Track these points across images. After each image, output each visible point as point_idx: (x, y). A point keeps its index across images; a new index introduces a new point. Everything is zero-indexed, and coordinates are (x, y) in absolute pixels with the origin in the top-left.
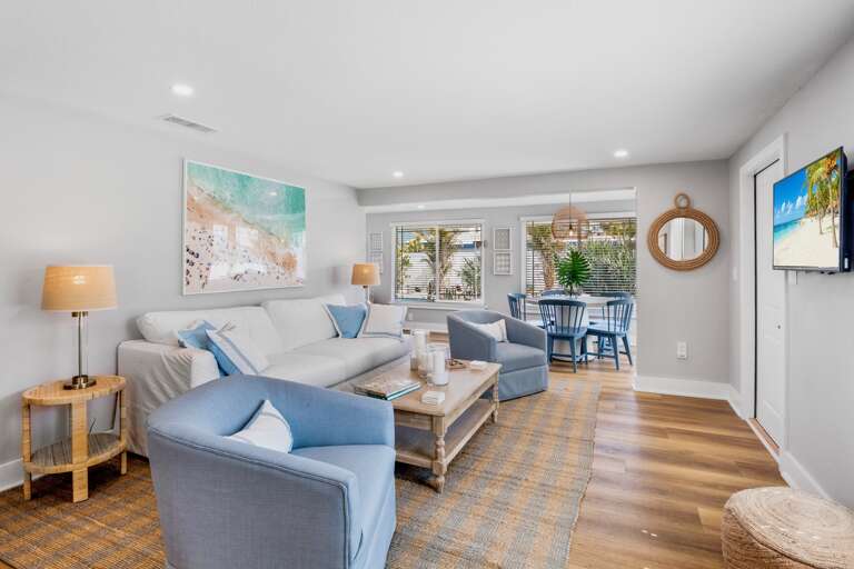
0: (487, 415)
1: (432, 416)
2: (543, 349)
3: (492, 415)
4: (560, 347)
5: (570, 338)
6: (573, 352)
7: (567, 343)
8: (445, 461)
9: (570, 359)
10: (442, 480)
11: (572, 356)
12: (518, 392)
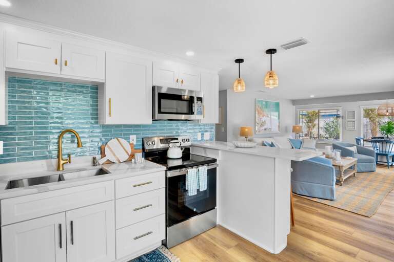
0: (353, 173)
1: (339, 166)
2: (374, 156)
3: (354, 174)
4: (382, 158)
5: (386, 155)
6: (388, 160)
7: (385, 157)
8: (344, 178)
9: (386, 164)
10: (342, 183)
11: (388, 162)
12: (363, 170)
